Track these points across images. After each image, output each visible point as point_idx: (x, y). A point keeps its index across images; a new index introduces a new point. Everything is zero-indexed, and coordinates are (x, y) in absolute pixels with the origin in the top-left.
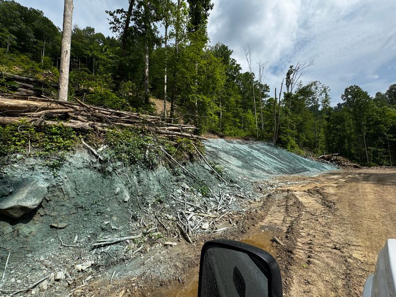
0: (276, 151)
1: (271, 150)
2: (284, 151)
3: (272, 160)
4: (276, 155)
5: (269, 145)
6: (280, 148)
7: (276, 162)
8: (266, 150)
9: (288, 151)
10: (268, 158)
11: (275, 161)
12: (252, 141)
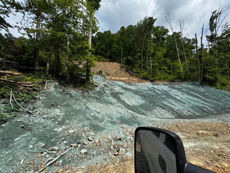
0: (202, 89)
1: (196, 89)
2: (212, 89)
3: (192, 98)
4: (200, 93)
5: (193, 84)
6: (206, 86)
7: (198, 100)
8: (190, 89)
9: (218, 88)
10: (188, 97)
11: (196, 99)
12: (177, 83)
